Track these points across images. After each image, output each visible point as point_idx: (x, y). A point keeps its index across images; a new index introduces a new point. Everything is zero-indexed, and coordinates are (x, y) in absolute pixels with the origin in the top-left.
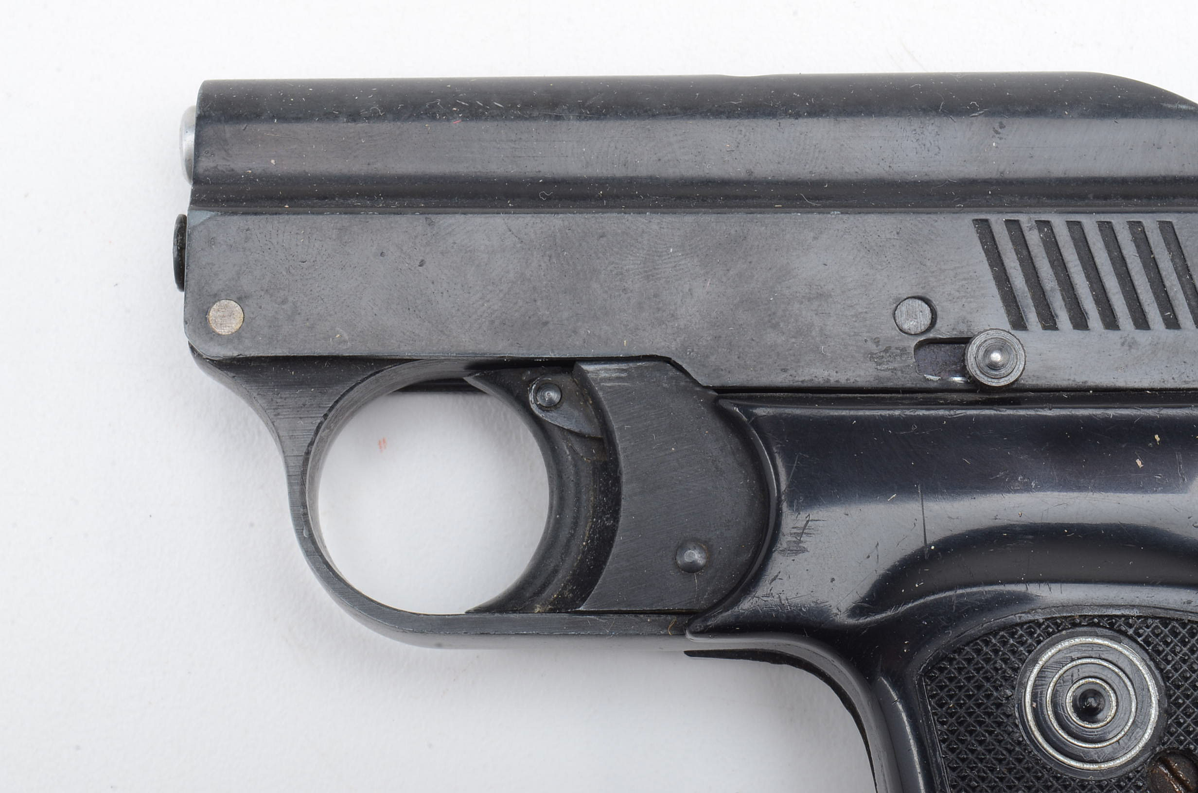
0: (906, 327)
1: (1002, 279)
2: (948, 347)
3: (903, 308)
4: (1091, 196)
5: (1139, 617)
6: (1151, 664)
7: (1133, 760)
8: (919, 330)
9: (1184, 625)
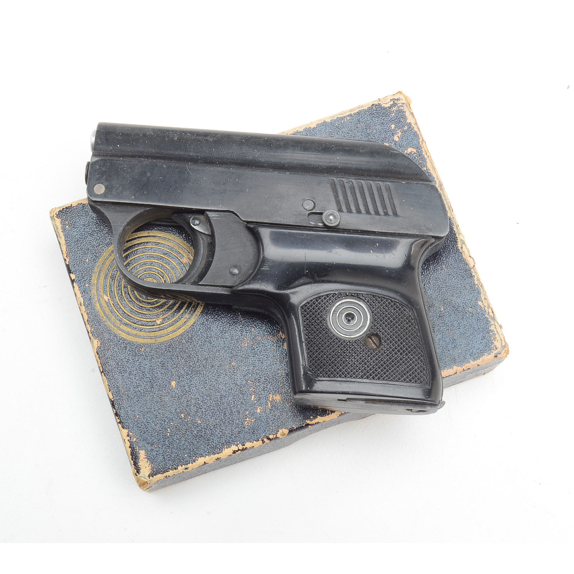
0: (306, 208)
1: (336, 197)
2: (318, 215)
3: (306, 202)
4: (366, 175)
5: (366, 294)
6: (369, 308)
7: (361, 336)
8: (310, 209)
9: (379, 298)
